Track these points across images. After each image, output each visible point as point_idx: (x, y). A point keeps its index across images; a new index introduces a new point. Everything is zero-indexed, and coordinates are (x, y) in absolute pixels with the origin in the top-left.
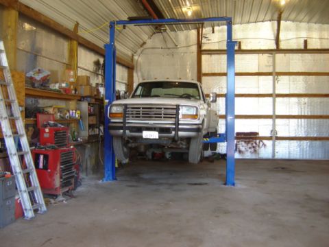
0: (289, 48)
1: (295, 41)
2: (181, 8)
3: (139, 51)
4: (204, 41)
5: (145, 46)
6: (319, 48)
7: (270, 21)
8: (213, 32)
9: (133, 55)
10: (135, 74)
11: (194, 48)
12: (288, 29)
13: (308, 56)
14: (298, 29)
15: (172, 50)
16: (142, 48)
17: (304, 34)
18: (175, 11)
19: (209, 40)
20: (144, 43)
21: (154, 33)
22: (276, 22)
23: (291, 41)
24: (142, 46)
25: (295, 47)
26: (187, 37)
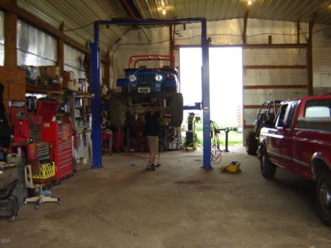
0: (255, 43)
1: (260, 36)
2: (156, 7)
3: (115, 47)
4: (176, 37)
5: (120, 42)
6: (282, 43)
7: (237, 18)
8: (185, 29)
9: (109, 51)
10: (111, 69)
11: (167, 44)
12: (253, 26)
13: (272, 51)
14: (263, 26)
15: (147, 46)
16: (117, 44)
17: (268, 31)
18: (150, 10)
19: (181, 36)
20: (120, 39)
21: (129, 30)
22: (242, 20)
23: (257, 37)
24: (117, 42)
25: (260, 42)
26: (160, 34)
